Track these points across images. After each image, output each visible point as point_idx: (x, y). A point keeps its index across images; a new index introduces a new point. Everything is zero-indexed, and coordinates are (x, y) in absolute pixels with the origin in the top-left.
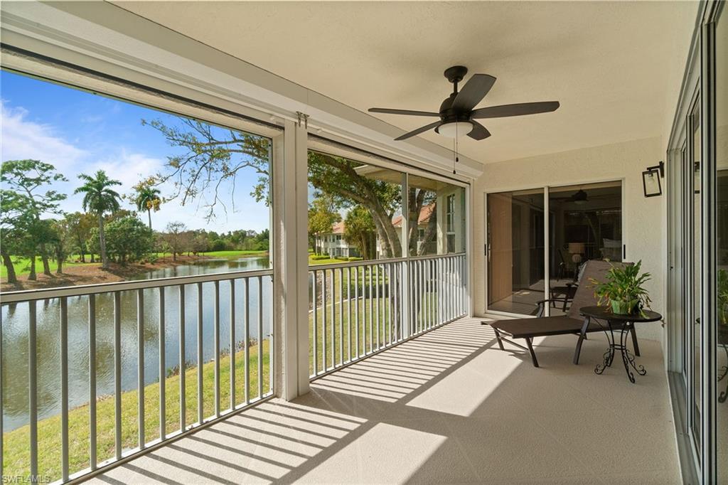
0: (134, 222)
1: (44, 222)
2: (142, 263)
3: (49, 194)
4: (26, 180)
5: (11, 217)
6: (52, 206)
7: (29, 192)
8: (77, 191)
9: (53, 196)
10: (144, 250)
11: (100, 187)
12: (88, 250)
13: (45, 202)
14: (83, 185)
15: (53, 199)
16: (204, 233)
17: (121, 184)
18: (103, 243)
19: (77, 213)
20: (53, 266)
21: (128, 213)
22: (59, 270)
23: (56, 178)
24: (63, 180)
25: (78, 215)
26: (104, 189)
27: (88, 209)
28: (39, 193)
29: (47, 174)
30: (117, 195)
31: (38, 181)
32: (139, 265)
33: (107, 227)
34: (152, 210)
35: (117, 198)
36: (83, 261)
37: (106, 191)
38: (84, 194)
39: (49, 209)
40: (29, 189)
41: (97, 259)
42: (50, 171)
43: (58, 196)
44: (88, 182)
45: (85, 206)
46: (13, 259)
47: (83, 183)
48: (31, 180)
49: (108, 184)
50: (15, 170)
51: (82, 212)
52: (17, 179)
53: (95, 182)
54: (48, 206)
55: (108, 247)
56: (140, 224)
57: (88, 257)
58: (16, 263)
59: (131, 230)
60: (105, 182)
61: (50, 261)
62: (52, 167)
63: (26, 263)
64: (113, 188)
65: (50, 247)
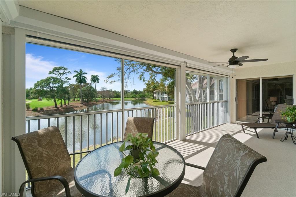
0: (91, 87)
1: (65, 87)
2: (93, 102)
3: (66, 78)
4: (59, 73)
5: (56, 86)
6: (67, 82)
7: (60, 77)
8: (74, 77)
9: (67, 79)
10: (94, 97)
11: (80, 75)
12: (77, 97)
13: (65, 81)
14: (75, 75)
15: (67, 80)
16: (112, 91)
17: (87, 74)
18: (81, 94)
19: (73, 84)
20: (67, 102)
21: (89, 84)
22: (69, 104)
23: (68, 72)
24: (70, 73)
25: (73, 85)
26: (82, 75)
27: (77, 83)
28: (63, 77)
29: (65, 71)
30: (86, 78)
31: (63, 74)
32: (92, 102)
33: (82, 89)
34: (96, 83)
35: (86, 79)
36: (74, 101)
37: (83, 76)
38: (76, 78)
39: (66, 83)
40: (60, 76)
41: (79, 100)
42: (66, 70)
43: (69, 78)
44: (77, 73)
45: (76, 82)
46: (57, 100)
47: (75, 74)
48: (62, 73)
49: (83, 74)
50: (57, 70)
51: (75, 84)
52: (57, 73)
53: (79, 73)
54: (66, 82)
55: (83, 95)
56: (93, 88)
57: (76, 99)
58: (58, 101)
59: (90, 90)
60: (82, 73)
61: (66, 101)
62: (67, 69)
63: (60, 101)
64: (84, 75)
65: (67, 96)
